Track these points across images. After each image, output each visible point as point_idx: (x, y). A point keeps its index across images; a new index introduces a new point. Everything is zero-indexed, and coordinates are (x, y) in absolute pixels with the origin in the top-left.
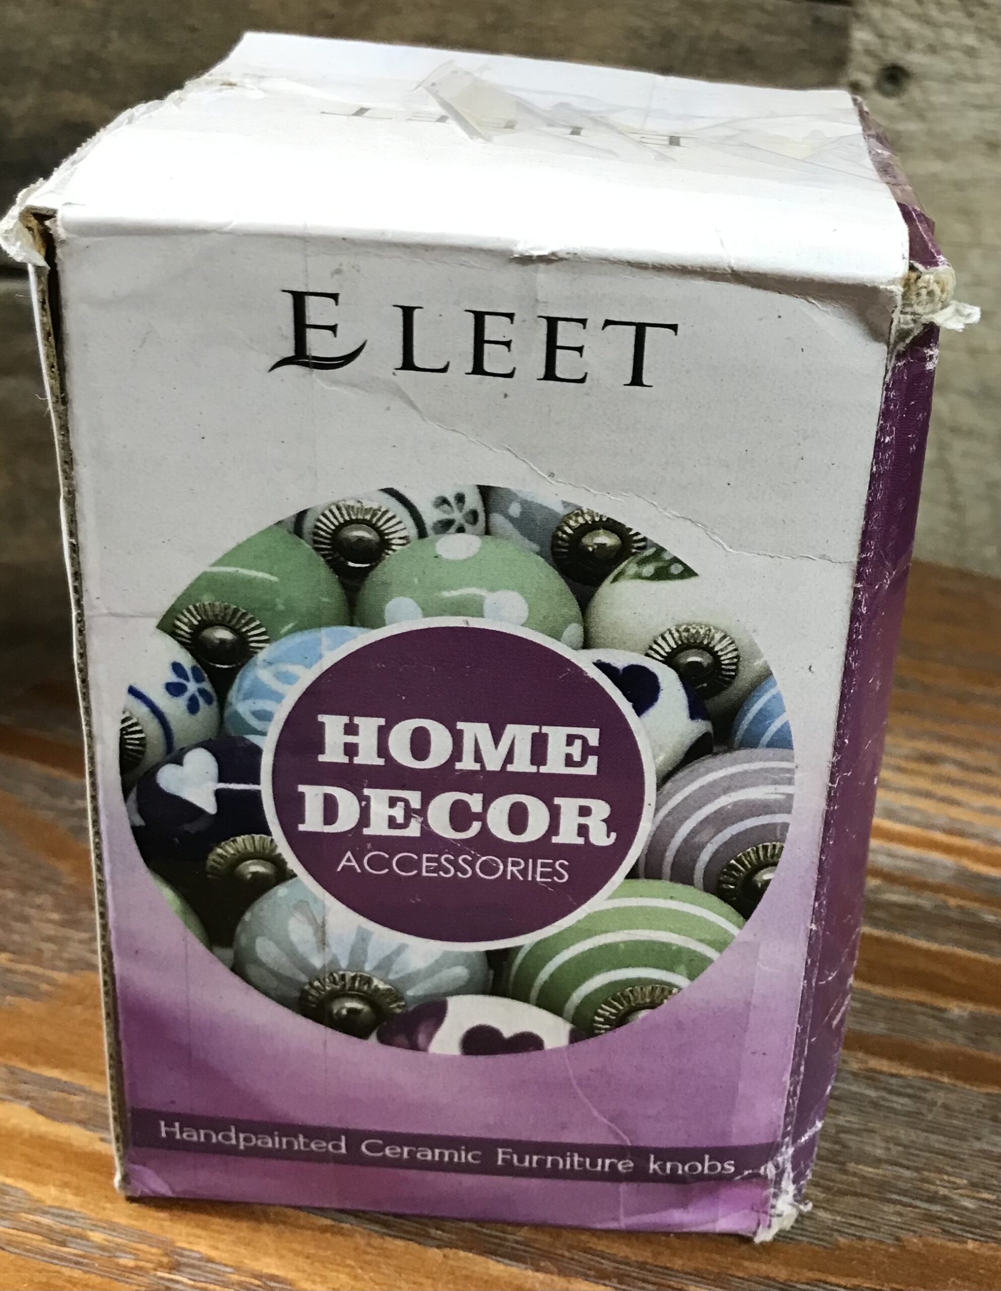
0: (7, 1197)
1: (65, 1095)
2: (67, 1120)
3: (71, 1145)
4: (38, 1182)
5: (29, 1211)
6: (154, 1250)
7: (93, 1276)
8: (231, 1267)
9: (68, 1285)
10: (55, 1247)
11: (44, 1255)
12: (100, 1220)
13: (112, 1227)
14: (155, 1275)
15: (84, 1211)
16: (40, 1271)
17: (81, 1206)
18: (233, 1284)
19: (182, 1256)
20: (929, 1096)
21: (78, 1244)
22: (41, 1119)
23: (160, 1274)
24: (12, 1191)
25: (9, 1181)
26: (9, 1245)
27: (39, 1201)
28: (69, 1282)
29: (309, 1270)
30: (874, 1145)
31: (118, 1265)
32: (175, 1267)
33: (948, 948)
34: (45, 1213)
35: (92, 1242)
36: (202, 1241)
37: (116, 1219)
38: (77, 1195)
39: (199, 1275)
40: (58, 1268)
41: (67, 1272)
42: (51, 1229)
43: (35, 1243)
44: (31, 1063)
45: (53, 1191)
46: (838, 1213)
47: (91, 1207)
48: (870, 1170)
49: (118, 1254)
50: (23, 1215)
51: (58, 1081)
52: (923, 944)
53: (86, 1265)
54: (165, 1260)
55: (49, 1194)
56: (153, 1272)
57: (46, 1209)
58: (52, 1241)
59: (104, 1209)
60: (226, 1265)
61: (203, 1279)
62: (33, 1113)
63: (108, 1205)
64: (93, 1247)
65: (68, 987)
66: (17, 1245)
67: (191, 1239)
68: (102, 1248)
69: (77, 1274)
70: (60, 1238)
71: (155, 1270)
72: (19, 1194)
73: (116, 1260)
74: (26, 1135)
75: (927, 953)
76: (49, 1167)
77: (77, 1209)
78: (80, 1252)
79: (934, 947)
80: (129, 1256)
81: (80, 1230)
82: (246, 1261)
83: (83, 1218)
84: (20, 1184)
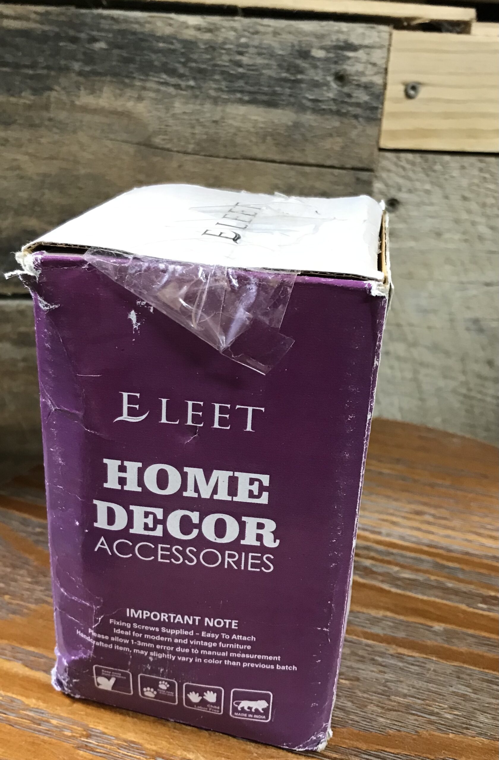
0: (14, 703)
1: (36, 658)
2: (38, 669)
3: (41, 681)
4: (27, 697)
5: (24, 710)
6: (79, 729)
7: (53, 740)
8: (114, 737)
9: (42, 743)
10: (36, 726)
11: (31, 729)
12: (56, 715)
13: (60, 718)
14: (80, 740)
15: (47, 710)
16: (30, 737)
17: (46, 708)
18: (115, 745)
19: (93, 731)
20: (428, 666)
21: (45, 725)
22: (27, 669)
23: (83, 739)
24: (16, 701)
25: (14, 696)
26: (15, 725)
27: (28, 705)
28: (43, 741)
29: (149, 739)
30: (403, 688)
31: (64, 735)
32: (89, 736)
33: (433, 599)
34: (31, 711)
35: (52, 724)
36: (100, 725)
37: (62, 714)
38: (43, 703)
39: (100, 740)
40: (37, 735)
41: (42, 737)
42: (33, 717)
43: (27, 724)
44: (21, 644)
45: (34, 701)
46: (388, 719)
47: (51, 708)
48: (402, 699)
49: (64, 730)
50: (21, 711)
51: (34, 652)
52: (420, 596)
53: (50, 734)
54: (85, 733)
55: (32, 702)
56: (79, 738)
57: (31, 709)
58: (34, 723)
59: (57, 710)
60: (111, 736)
61: (102, 742)
62: (24, 667)
63: (58, 708)
64: (52, 727)
65: (35, 611)
66: (19, 724)
67: (96, 724)
68: (56, 727)
69: (46, 738)
70: (38, 722)
71: (80, 737)
72: (19, 702)
73: (63, 732)
74: (21, 676)
75: (422, 601)
76: (32, 690)
77: (45, 709)
78: (47, 729)
79: (425, 598)
80: (69, 731)
81: (46, 719)
82: (120, 735)
83: (48, 713)
84: (19, 697)
